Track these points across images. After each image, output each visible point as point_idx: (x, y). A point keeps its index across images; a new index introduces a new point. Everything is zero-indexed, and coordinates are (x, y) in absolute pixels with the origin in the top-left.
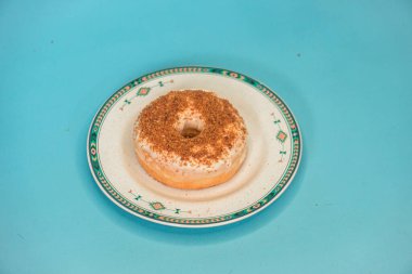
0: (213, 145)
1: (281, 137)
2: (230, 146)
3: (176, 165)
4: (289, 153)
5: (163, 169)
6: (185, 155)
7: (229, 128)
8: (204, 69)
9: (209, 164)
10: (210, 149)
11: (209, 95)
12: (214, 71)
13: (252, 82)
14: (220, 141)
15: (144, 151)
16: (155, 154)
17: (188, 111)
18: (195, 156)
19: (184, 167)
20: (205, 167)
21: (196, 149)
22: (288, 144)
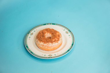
0: (57, 38)
1: (67, 33)
2: (60, 37)
3: (51, 45)
4: (70, 35)
5: (48, 47)
6: (52, 42)
7: (57, 34)
8: (42, 25)
9: (58, 42)
10: (56, 39)
11: (49, 29)
12: (44, 25)
13: (54, 24)
14: (57, 37)
15: (42, 45)
16: (45, 45)
17: (46, 34)
18: (54, 42)
19: (53, 45)
20: (57, 43)
21: (54, 40)
22: (69, 34)
